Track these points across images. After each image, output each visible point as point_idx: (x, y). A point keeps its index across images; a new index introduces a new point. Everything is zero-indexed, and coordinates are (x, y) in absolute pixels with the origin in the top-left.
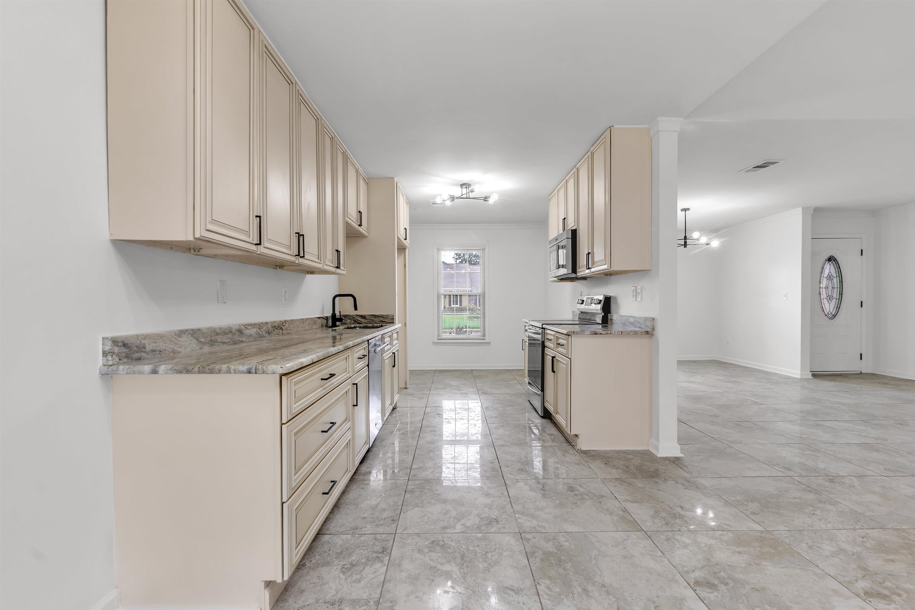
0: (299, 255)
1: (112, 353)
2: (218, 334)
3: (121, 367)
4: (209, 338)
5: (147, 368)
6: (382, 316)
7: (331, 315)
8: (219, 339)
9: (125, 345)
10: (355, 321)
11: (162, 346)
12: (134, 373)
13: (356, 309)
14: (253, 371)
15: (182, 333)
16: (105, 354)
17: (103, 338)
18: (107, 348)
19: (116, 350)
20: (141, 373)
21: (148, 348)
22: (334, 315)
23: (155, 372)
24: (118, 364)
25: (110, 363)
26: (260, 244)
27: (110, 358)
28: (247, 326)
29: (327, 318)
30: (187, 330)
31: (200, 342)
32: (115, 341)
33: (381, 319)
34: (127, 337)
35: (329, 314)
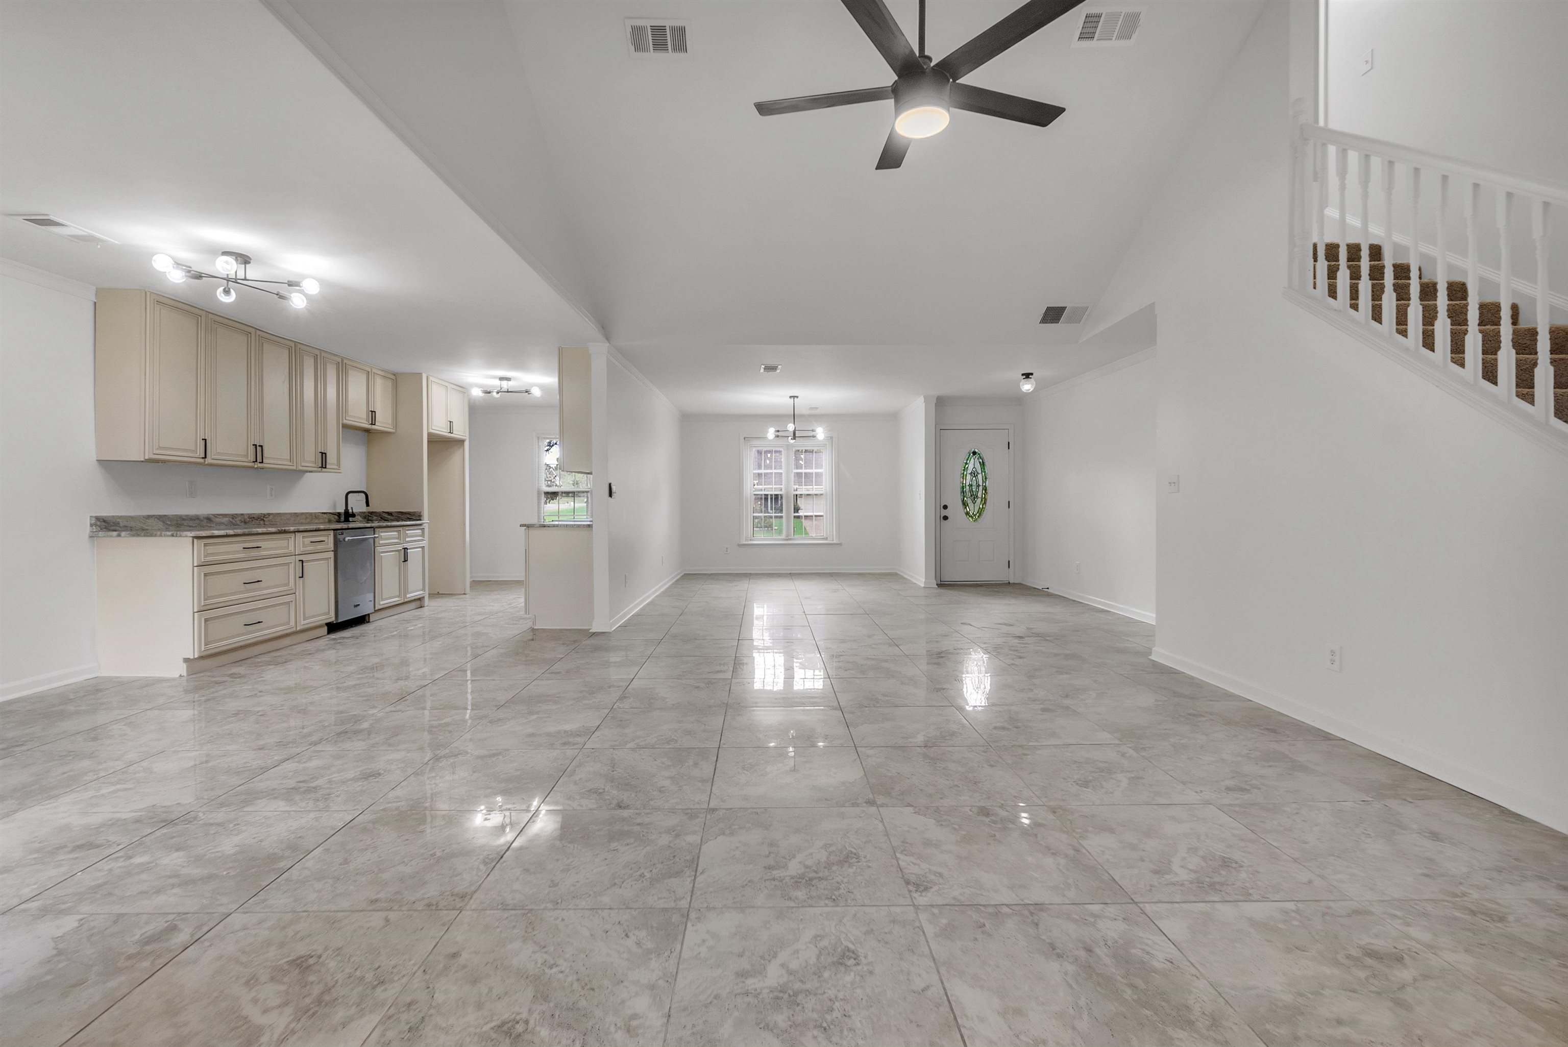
0: (256, 461)
1: (96, 525)
2: (184, 519)
3: (100, 533)
4: (175, 522)
5: (115, 533)
6: (409, 513)
7: (343, 511)
8: (185, 523)
9: (104, 521)
10: (381, 518)
11: (132, 524)
12: (108, 536)
13: (368, 505)
14: (175, 535)
15: (149, 517)
16: (91, 525)
17: (91, 517)
18: (93, 522)
19: (99, 523)
20: (111, 536)
21: (121, 524)
22: (346, 512)
23: (119, 535)
24: (100, 531)
25: (94, 530)
26: (205, 457)
27: (94, 528)
28: (216, 516)
29: (339, 514)
30: (154, 515)
31: (167, 524)
32: (97, 518)
33: (408, 516)
34: (106, 517)
35: (341, 510)
